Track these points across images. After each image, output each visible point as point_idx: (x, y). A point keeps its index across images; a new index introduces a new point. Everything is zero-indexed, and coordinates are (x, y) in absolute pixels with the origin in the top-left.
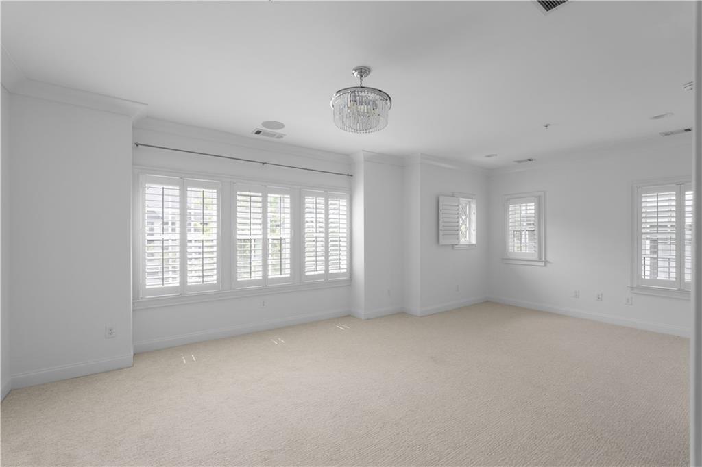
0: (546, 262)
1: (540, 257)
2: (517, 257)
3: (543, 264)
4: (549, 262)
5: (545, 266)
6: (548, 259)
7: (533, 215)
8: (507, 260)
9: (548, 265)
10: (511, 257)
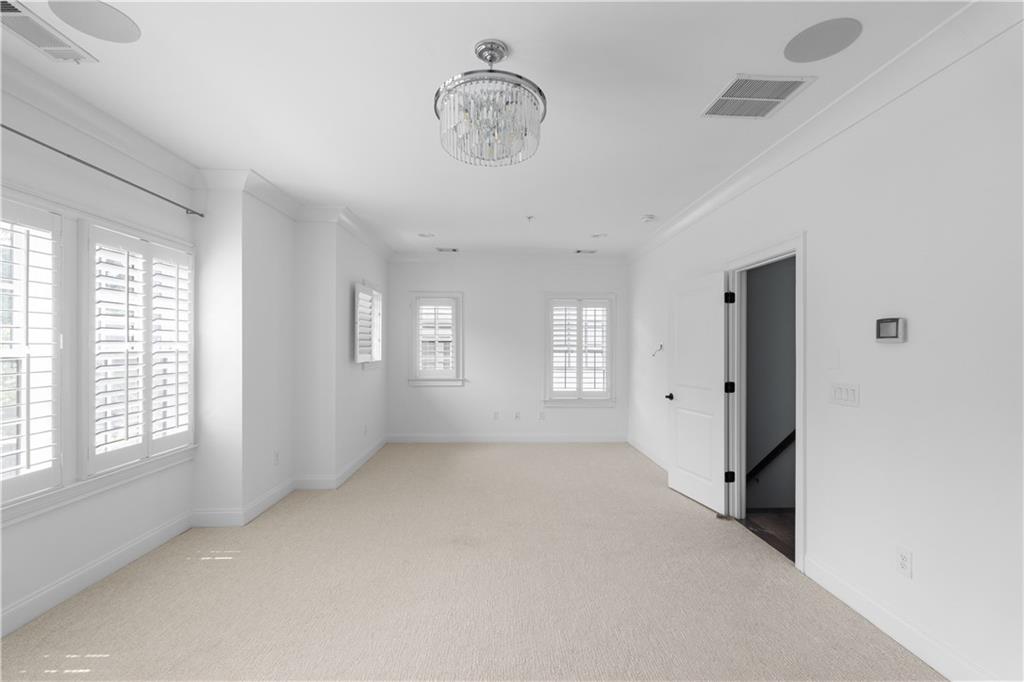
0: (463, 381)
1: (458, 375)
2: (425, 377)
3: (460, 383)
4: (468, 381)
5: (463, 386)
6: (466, 377)
7: (450, 321)
8: (414, 381)
9: (466, 384)
10: (421, 377)
